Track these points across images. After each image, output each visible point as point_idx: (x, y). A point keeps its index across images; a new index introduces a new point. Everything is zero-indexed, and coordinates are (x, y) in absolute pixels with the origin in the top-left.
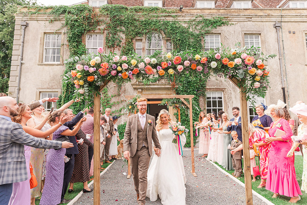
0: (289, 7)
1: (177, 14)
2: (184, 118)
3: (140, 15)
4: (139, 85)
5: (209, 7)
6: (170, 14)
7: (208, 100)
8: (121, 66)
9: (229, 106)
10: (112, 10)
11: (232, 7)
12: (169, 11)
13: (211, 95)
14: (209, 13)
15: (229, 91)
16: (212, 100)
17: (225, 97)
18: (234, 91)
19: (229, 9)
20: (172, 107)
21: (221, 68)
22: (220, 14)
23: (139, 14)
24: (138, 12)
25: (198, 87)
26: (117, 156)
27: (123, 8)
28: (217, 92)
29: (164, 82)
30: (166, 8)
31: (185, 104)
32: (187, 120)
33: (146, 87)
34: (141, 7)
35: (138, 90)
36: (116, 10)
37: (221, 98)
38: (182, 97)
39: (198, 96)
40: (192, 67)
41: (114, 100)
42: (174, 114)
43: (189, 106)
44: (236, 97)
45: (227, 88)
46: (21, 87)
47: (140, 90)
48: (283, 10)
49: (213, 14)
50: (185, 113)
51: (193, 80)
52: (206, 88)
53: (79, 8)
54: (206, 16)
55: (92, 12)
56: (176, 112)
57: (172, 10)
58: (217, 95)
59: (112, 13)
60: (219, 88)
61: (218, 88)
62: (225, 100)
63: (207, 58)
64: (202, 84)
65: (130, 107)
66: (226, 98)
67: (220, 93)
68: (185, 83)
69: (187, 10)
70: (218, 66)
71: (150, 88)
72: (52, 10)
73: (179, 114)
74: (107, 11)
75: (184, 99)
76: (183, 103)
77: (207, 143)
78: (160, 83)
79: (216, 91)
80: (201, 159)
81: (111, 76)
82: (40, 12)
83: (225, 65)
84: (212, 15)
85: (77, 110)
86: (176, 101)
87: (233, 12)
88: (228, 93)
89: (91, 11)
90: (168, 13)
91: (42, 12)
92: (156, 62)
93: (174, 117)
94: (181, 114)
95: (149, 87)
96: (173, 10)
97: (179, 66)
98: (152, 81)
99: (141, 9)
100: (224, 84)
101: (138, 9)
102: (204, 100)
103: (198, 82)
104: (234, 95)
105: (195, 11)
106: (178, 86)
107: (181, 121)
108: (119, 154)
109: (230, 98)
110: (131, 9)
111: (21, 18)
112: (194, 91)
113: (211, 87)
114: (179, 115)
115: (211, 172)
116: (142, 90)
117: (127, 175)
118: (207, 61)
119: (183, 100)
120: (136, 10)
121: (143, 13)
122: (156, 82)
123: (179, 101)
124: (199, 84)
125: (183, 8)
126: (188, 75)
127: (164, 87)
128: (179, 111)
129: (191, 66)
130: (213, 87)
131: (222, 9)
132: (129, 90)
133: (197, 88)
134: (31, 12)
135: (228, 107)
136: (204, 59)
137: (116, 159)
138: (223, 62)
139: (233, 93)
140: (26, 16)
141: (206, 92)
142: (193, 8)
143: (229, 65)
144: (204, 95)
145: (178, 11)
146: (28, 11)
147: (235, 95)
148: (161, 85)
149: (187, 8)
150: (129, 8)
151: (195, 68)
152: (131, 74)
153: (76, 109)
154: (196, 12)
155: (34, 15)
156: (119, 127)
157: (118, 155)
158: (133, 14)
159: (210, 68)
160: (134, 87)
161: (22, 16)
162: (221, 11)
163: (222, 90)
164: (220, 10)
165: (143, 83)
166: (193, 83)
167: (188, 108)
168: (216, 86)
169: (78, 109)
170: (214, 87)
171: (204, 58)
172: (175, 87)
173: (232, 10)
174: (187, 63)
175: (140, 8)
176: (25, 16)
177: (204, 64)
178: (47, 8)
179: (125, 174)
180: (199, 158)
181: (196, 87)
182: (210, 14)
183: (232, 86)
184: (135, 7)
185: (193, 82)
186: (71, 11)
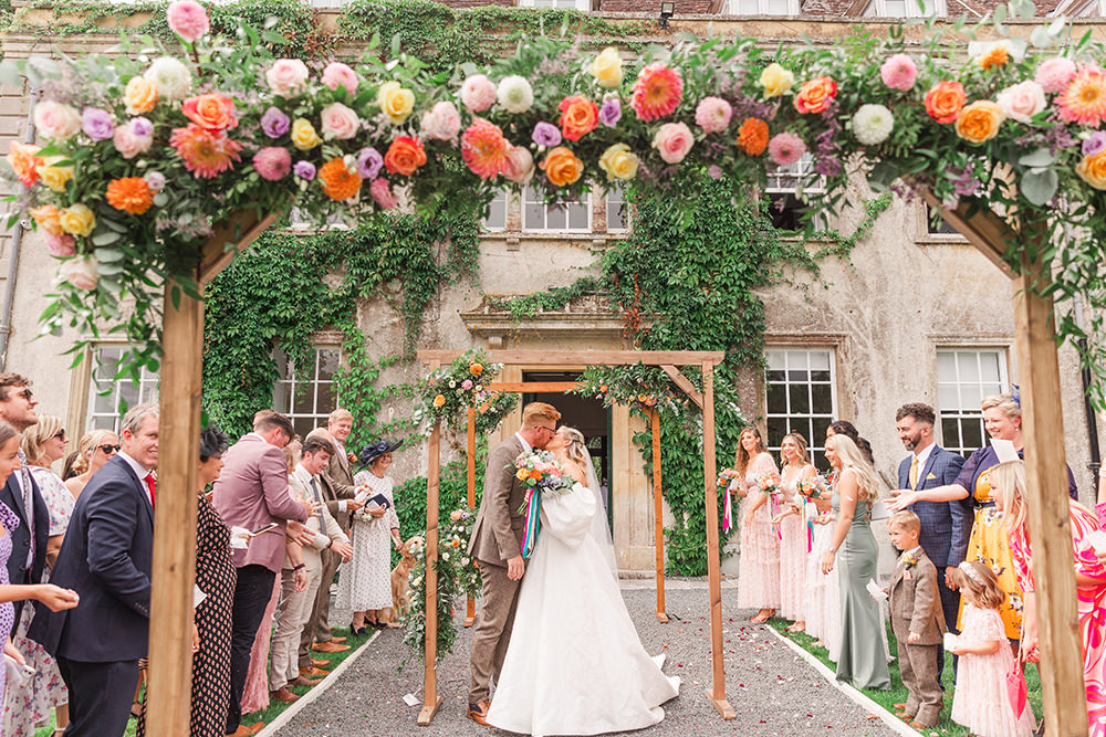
0: (1098, 15)
1: (649, 39)
2: (673, 454)
3: (502, 42)
4: (495, 321)
5: (778, 12)
6: (621, 40)
7: (771, 382)
8: (317, 124)
9: (860, 407)
10: (389, 19)
11: (869, 14)
12: (616, 27)
13: (787, 362)
14: (778, 36)
15: (861, 347)
16: (787, 382)
17: (840, 372)
18: (880, 348)
19: (857, 19)
20: (625, 409)
21: (916, 147)
22: (821, 39)
23: (496, 36)
24: (495, 31)
25: (731, 328)
26: (388, 613)
27: (433, 13)
28: (808, 351)
29: (594, 309)
30: (605, 14)
31: (681, 390)
32: (688, 462)
33: (523, 326)
34: (505, 10)
35: (487, 338)
36: (406, 21)
37: (824, 375)
38: (670, 362)
39: (731, 366)
40: (743, 137)
41: (388, 379)
42: (634, 440)
43: (698, 400)
44: (885, 374)
45: (851, 333)
46: (15, 324)
47: (499, 340)
48: (1076, 27)
49: (793, 40)
50: (678, 435)
51: (714, 300)
52: (766, 332)
53: (258, 12)
54: (766, 46)
55: (309, 27)
56: (641, 428)
57: (629, 22)
58: (808, 362)
59: (387, 33)
60: (817, 335)
61: (813, 335)
62: (841, 383)
63: (836, 80)
64: (751, 320)
65: (439, 401)
66: (848, 374)
67: (823, 354)
68: (682, 314)
69: (690, 24)
70: (901, 133)
71: (538, 330)
72: (150, 17)
73: (656, 436)
74: (368, 23)
75: (679, 367)
76: (675, 388)
77: (773, 561)
78: (579, 310)
79: (805, 347)
80: (748, 629)
81: (253, 177)
82: (102, 28)
83: (942, 126)
84: (790, 42)
85: (236, 417)
86: (645, 378)
87: (873, 30)
88: (855, 353)
89: (306, 22)
90: (614, 35)
91: (111, 25)
92: (528, 100)
93: (635, 449)
94: (662, 440)
95: (532, 326)
96: (635, 21)
97: (663, 127)
98: (546, 303)
99: (505, 19)
100: (839, 318)
101: (492, 18)
102: (756, 381)
103: (734, 307)
104: (880, 362)
105: (724, 28)
106: (649, 326)
107: (663, 466)
108: (396, 605)
109: (862, 375)
110: (465, 16)
111: (27, 49)
112: (717, 344)
113: (785, 332)
114: (656, 442)
115: (796, 694)
116: (505, 338)
117: (419, 708)
118: (835, 95)
119: (673, 373)
120: (485, 20)
121: (512, 33)
122: (563, 306)
123: (655, 378)
124: (735, 316)
125: (675, 16)
126: (690, 281)
127: (593, 326)
128: (656, 425)
129: (734, 134)
130: (792, 332)
131: (831, 22)
132: (452, 341)
133: (728, 333)
134: (67, 25)
135: (856, 414)
136: (816, 90)
137: (383, 626)
138: (932, 106)
139: (874, 355)
140: (45, 42)
141: (765, 350)
142: (711, 16)
143: (964, 126)
144: (756, 364)
145: (652, 29)
146: (56, 22)
147: (884, 363)
148: (582, 319)
149: (689, 17)
150: (457, 12)
151: (760, 145)
152: (376, 169)
153: (231, 415)
154: (727, 31)
155: (78, 38)
156: (408, 488)
157: (392, 610)
158: (475, 38)
159: (851, 143)
160: (472, 326)
161: (31, 42)
162: (826, 28)
163: (831, 343)
164: (824, 25)
165: (508, 313)
166: (711, 314)
167: (695, 409)
168: (804, 328)
169: (239, 415)
170: (799, 332)
171: (815, 83)
172: (641, 327)
173: (871, 26)
174: (712, 112)
175: (503, 14)
176: (41, 41)
177: (815, 121)
178: (132, 13)
179: (410, 700)
180: (738, 625)
181: (725, 330)
182: (782, 39)
183: (869, 329)
184: (479, 9)
185: (712, 309)
186: (227, 21)
